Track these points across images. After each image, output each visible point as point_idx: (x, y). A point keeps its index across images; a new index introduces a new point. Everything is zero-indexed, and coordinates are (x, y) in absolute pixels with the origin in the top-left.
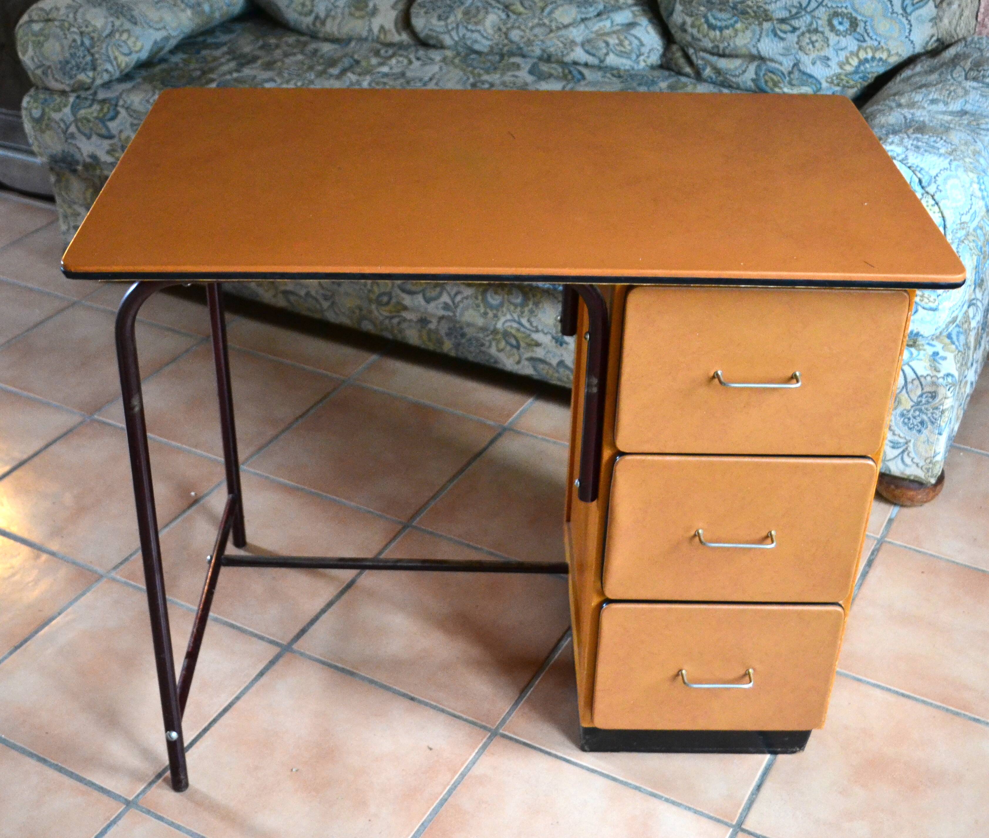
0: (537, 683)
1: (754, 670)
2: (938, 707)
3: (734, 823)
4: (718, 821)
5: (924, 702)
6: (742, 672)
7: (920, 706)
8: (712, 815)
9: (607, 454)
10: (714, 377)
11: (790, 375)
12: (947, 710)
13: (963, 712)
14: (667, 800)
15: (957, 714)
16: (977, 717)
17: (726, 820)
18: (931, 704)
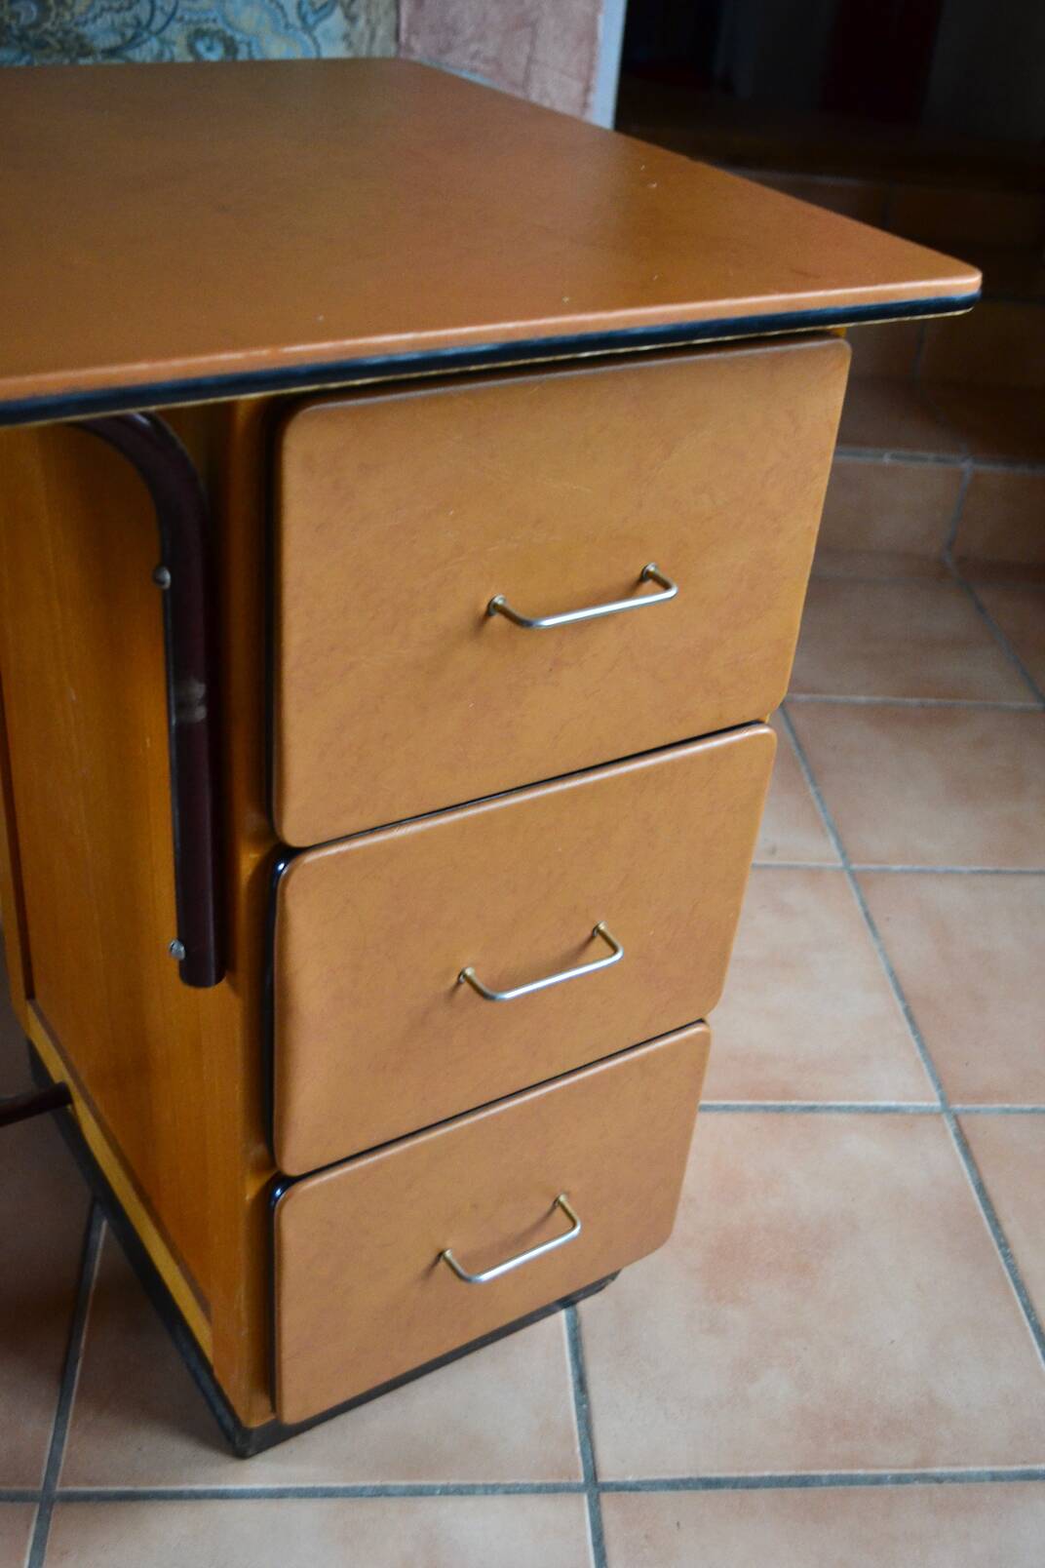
0: (83, 1345)
1: (568, 1194)
2: (750, 1109)
3: (582, 1480)
4: (554, 1489)
5: (726, 1108)
6: (548, 1205)
7: (726, 1118)
8: (537, 1482)
9: (248, 861)
10: (488, 614)
11: (637, 573)
12: (766, 1109)
13: (787, 1103)
14: (446, 1491)
15: (781, 1109)
16: (811, 1103)
17: (565, 1481)
18: (738, 1108)
